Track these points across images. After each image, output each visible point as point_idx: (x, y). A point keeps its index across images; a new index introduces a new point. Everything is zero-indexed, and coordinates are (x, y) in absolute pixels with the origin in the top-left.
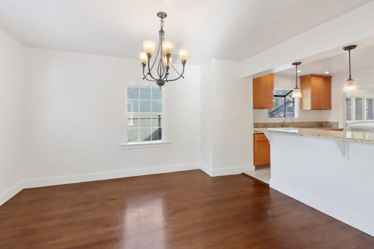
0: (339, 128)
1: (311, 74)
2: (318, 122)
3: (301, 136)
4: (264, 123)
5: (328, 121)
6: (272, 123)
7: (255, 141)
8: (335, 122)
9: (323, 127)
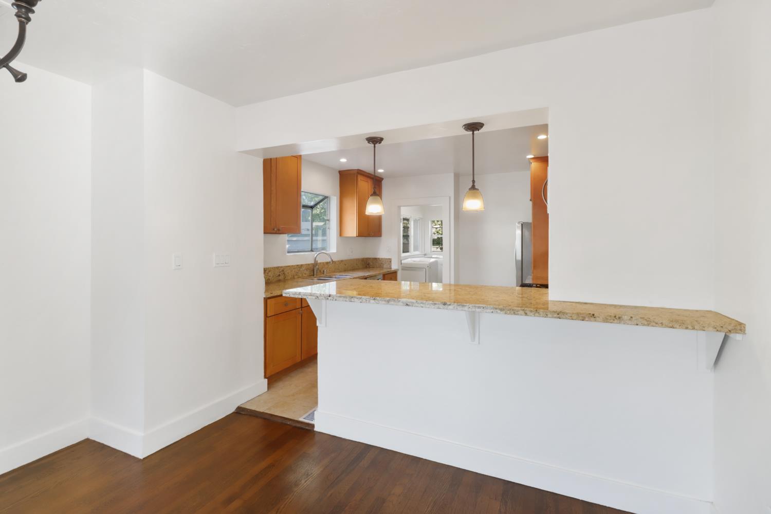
0: (392, 270)
1: (358, 170)
2: (363, 259)
3: (407, 307)
4: (278, 268)
5: (378, 257)
6: (294, 266)
7: (268, 315)
8: (386, 259)
9: (369, 267)
